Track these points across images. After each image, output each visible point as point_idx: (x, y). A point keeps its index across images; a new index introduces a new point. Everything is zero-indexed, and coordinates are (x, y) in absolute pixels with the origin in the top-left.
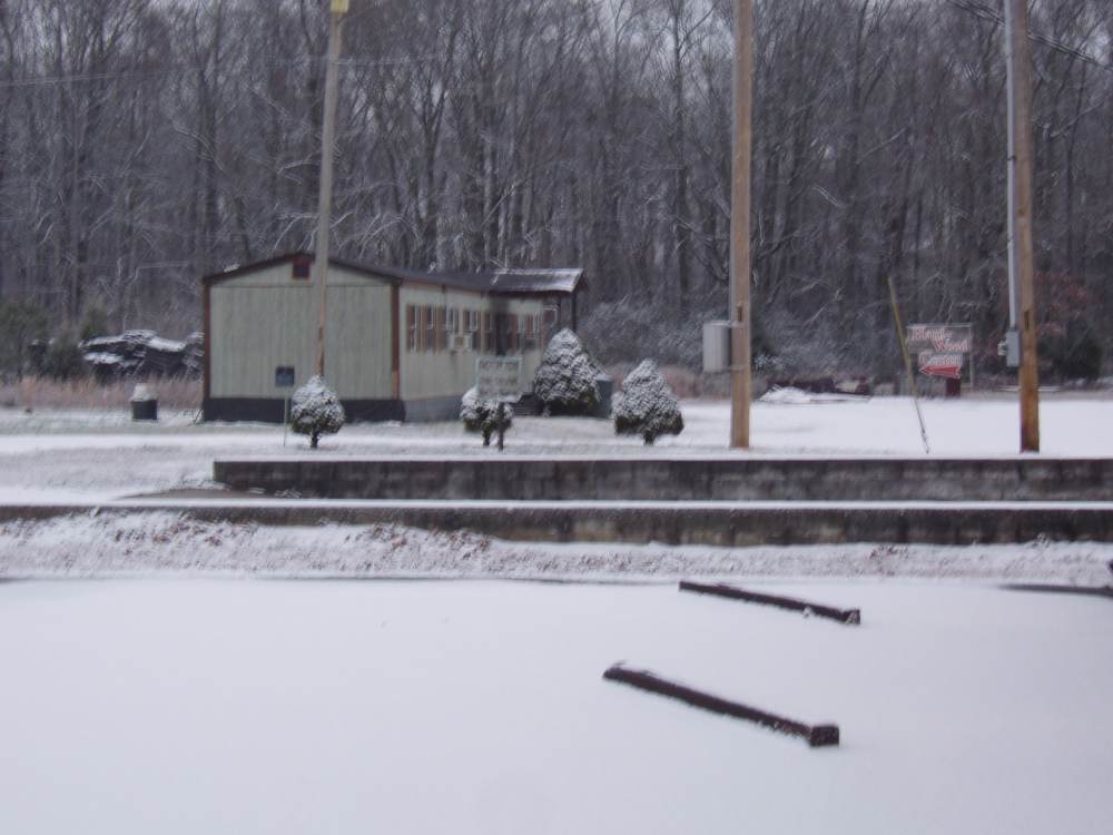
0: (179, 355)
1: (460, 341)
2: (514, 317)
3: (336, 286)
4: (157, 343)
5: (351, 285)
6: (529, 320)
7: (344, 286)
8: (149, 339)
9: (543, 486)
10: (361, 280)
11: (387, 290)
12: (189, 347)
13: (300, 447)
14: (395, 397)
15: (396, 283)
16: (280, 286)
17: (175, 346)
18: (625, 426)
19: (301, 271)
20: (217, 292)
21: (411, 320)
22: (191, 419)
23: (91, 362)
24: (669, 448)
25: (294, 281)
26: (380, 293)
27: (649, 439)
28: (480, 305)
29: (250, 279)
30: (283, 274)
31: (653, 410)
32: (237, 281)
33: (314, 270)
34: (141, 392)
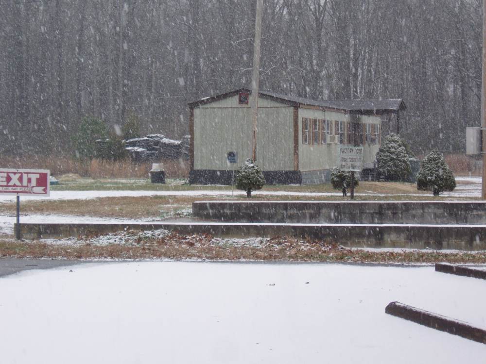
0: (178, 147)
1: (333, 139)
2: (364, 125)
3: (263, 108)
4: (166, 140)
5: (271, 107)
6: (373, 127)
8: (161, 138)
9: (373, 217)
11: (292, 109)
12: (184, 142)
13: (241, 196)
14: (296, 169)
15: (296, 106)
16: (233, 108)
17: (176, 142)
18: (423, 185)
19: (243, 100)
20: (197, 112)
21: (305, 127)
22: (184, 181)
23: (129, 150)
24: (446, 197)
25: (239, 106)
26: (287, 111)
27: (436, 193)
28: (345, 118)
29: (215, 105)
30: (234, 101)
33: (251, 98)
34: (156, 167)
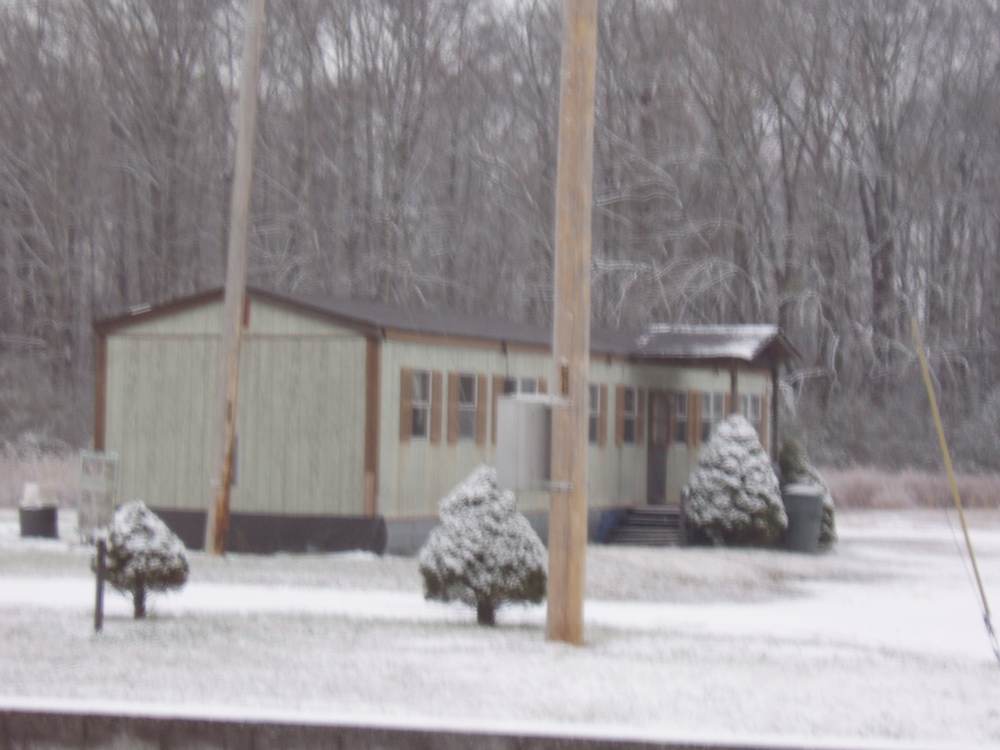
3: (287, 337)
5: (310, 337)
7: (297, 338)
10: (322, 329)
11: (360, 345)
14: (369, 512)
15: (373, 335)
16: (206, 337)
20: (116, 345)
26: (352, 349)
29: (163, 327)
30: (212, 319)
31: (480, 557)
32: (144, 329)
34: (33, 495)
